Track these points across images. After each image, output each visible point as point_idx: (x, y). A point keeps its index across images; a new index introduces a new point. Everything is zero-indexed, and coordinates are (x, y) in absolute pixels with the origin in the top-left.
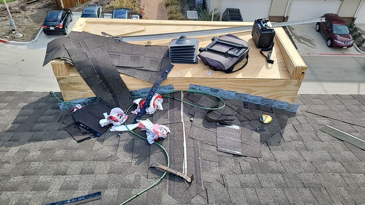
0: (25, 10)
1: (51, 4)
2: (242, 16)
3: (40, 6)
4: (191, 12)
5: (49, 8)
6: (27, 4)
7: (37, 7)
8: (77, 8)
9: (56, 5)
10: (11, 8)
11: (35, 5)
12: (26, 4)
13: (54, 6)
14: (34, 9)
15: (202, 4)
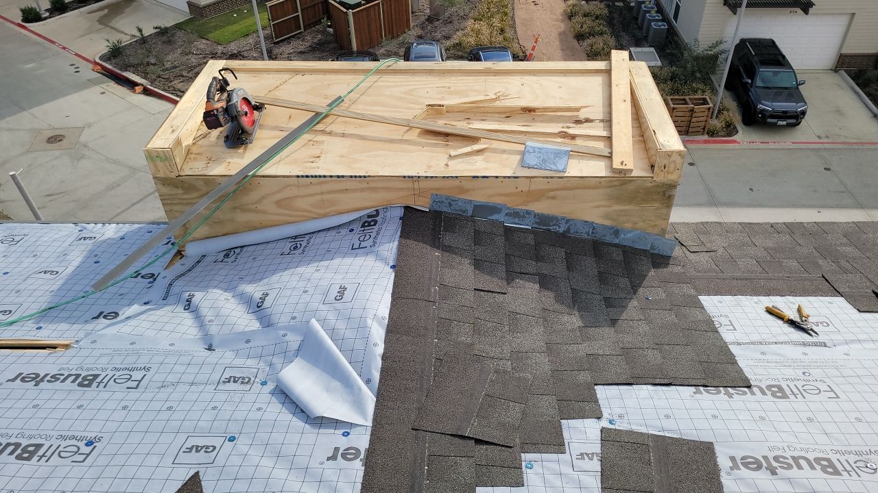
0: (274, 57)
1: (323, 43)
2: (788, 57)
3: (302, 48)
4: (639, 49)
5: (323, 51)
6: (275, 43)
7: (296, 50)
8: (382, 51)
9: (336, 45)
10: (242, 53)
11: (291, 45)
12: (273, 45)
13: (332, 46)
14: (291, 53)
15: (666, 31)
